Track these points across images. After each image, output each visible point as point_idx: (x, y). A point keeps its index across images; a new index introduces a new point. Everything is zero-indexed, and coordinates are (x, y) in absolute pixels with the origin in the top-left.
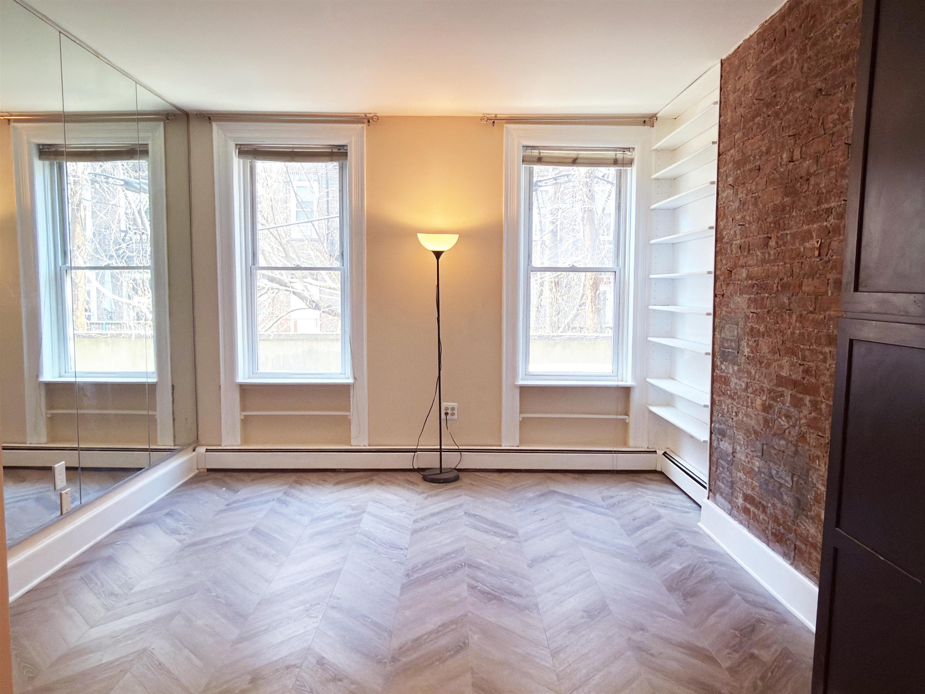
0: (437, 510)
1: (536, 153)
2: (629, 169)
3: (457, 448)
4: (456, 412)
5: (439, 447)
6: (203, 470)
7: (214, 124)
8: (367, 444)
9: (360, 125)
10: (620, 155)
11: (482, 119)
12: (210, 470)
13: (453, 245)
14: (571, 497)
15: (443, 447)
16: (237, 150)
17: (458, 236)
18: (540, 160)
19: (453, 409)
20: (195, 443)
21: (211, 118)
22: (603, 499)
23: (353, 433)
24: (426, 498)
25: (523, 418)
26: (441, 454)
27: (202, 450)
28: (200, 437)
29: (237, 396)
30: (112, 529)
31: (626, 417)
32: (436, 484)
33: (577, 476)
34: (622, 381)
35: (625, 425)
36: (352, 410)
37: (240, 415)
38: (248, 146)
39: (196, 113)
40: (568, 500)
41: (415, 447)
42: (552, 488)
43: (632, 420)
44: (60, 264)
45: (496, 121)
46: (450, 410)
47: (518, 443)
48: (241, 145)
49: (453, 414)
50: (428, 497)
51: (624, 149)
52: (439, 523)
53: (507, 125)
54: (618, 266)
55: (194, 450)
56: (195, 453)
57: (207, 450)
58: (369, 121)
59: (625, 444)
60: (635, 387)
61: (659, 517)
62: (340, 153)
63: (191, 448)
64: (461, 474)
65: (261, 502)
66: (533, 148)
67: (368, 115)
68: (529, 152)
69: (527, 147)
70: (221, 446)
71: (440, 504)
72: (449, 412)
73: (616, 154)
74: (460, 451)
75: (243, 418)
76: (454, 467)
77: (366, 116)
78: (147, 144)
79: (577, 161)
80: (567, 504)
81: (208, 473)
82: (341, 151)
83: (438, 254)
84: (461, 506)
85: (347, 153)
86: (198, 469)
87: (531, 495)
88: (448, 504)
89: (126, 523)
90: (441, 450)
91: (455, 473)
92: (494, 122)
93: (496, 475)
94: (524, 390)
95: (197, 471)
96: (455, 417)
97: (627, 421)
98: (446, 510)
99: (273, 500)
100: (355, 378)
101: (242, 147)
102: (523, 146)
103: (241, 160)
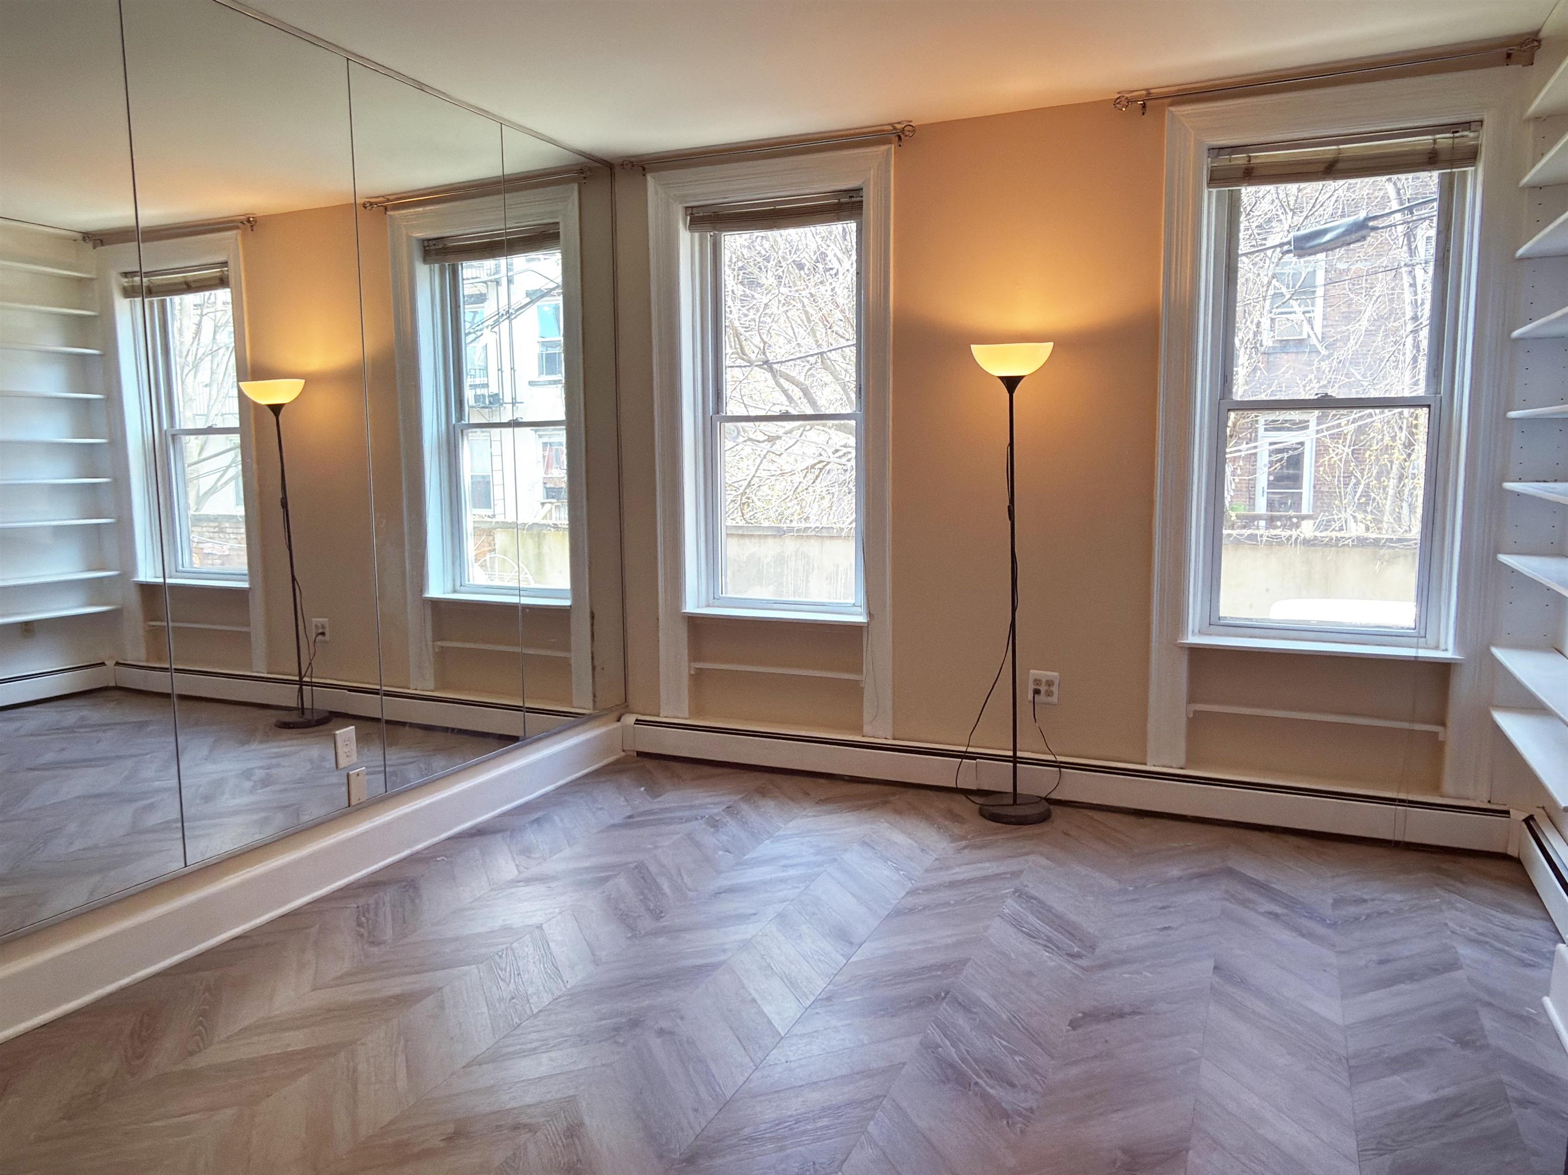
0: (967, 876)
1: (1240, 159)
2: (1470, 169)
3: (1051, 758)
4: (1055, 689)
5: (1011, 753)
6: (631, 753)
7: (649, 178)
8: (889, 736)
9: (883, 148)
10: (1444, 139)
11: (1116, 102)
12: (641, 754)
13: (1041, 364)
14: (1263, 888)
15: (1019, 754)
16: (689, 218)
17: (1051, 344)
18: (1251, 175)
19: (1050, 683)
20: (623, 708)
21: (646, 166)
22: (1338, 903)
23: (867, 715)
24: (959, 851)
25: (1195, 712)
26: (1015, 768)
27: (630, 719)
28: (630, 698)
29: (682, 633)
30: (444, 836)
31: (1439, 729)
32: (999, 825)
33: (1304, 843)
34: (1437, 648)
35: (1437, 747)
36: (865, 671)
37: (690, 667)
38: (704, 209)
39: (621, 161)
40: (1250, 895)
41: (964, 749)
42: (1230, 864)
43: (1451, 735)
44: (454, 422)
45: (1148, 103)
46: (1043, 684)
47: (1182, 762)
48: (692, 207)
49: (1049, 694)
50: (965, 847)
51: (1454, 127)
52: (952, 902)
53: (1172, 109)
54: (1437, 392)
55: (619, 720)
56: (619, 723)
57: (637, 720)
58: (900, 138)
59: (1436, 786)
60: (1461, 665)
61: (1453, 965)
62: (853, 203)
63: (616, 714)
64: (1056, 811)
65: (681, 818)
66: (1234, 149)
67: (898, 126)
68: (1224, 160)
69: (1217, 151)
70: (658, 716)
71: (980, 865)
72: (1043, 688)
73: (1435, 140)
74: (1060, 765)
75: (692, 672)
76: (1043, 795)
77: (895, 128)
78: (558, 223)
79: (1340, 166)
80: (1244, 903)
81: (639, 759)
82: (854, 199)
83: (1011, 383)
84: (1016, 874)
85: (861, 202)
86: (623, 751)
87: (1175, 872)
88: (992, 868)
89: (472, 828)
90: (1015, 760)
91: (1042, 807)
92: (1144, 106)
93: (1128, 819)
94: (1198, 654)
95: (623, 754)
96: (1054, 699)
97: (1441, 738)
98: (986, 878)
99: (702, 817)
100: (870, 615)
101: (695, 211)
102: (1211, 149)
103: (697, 235)
